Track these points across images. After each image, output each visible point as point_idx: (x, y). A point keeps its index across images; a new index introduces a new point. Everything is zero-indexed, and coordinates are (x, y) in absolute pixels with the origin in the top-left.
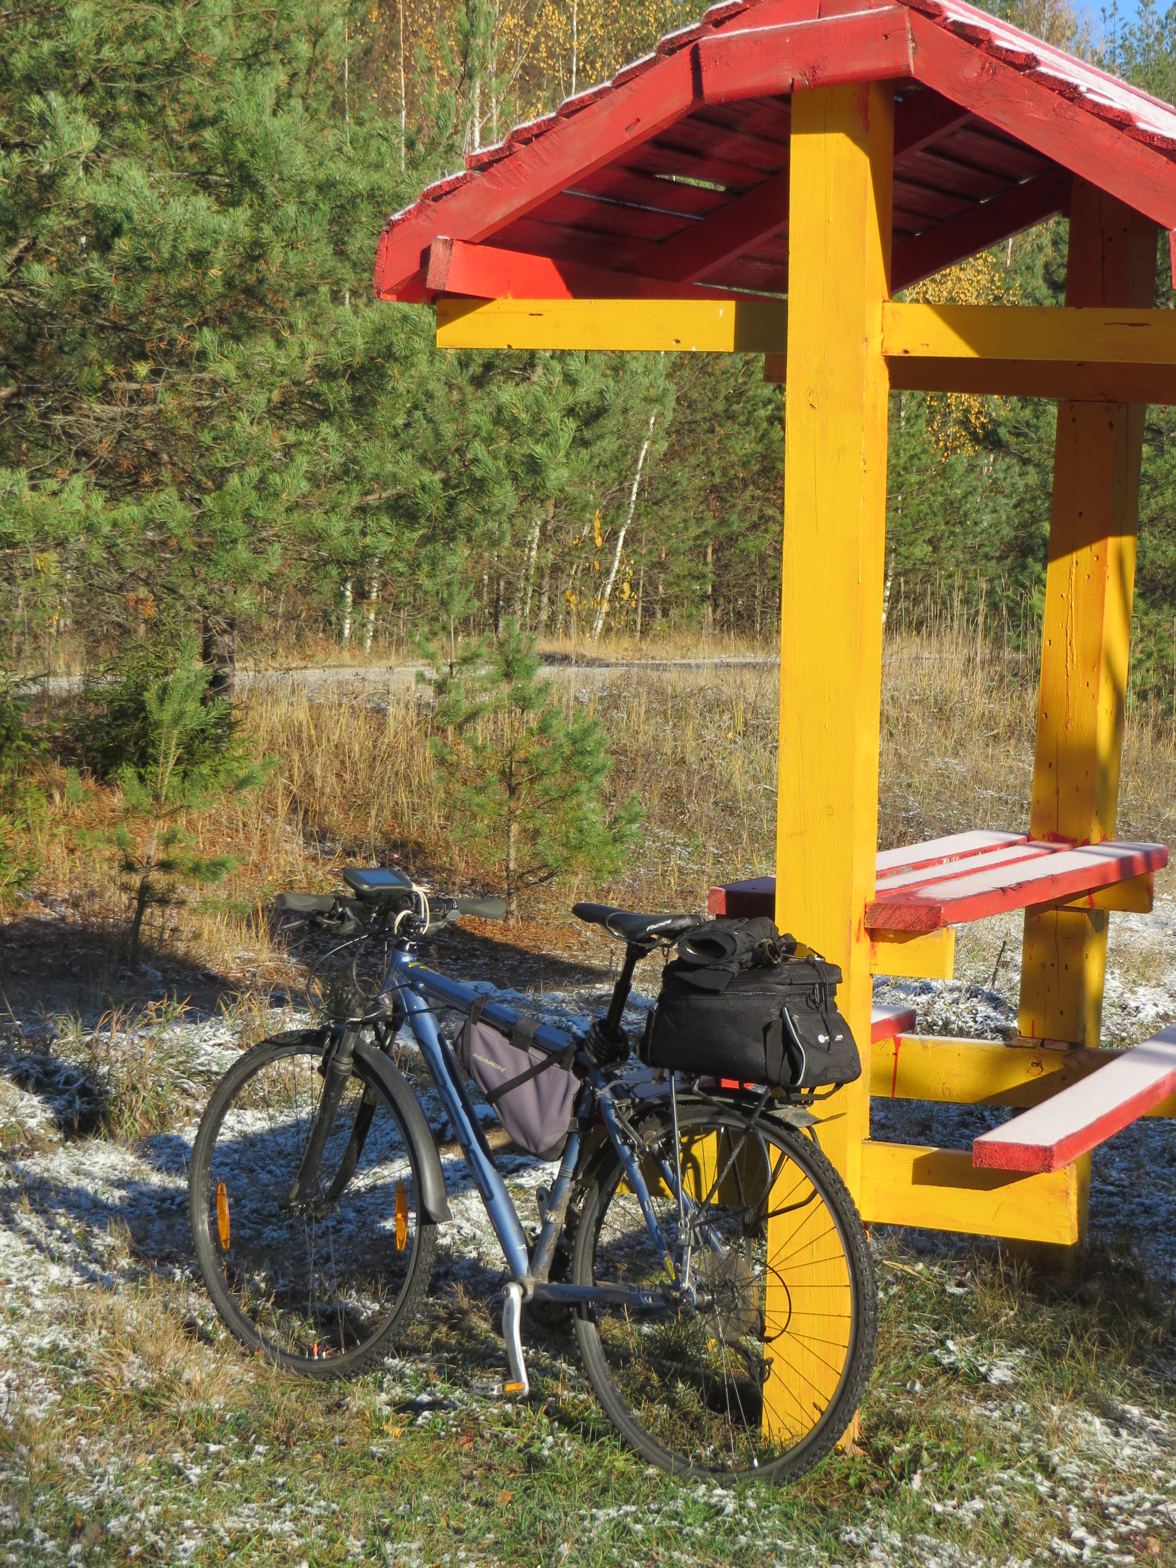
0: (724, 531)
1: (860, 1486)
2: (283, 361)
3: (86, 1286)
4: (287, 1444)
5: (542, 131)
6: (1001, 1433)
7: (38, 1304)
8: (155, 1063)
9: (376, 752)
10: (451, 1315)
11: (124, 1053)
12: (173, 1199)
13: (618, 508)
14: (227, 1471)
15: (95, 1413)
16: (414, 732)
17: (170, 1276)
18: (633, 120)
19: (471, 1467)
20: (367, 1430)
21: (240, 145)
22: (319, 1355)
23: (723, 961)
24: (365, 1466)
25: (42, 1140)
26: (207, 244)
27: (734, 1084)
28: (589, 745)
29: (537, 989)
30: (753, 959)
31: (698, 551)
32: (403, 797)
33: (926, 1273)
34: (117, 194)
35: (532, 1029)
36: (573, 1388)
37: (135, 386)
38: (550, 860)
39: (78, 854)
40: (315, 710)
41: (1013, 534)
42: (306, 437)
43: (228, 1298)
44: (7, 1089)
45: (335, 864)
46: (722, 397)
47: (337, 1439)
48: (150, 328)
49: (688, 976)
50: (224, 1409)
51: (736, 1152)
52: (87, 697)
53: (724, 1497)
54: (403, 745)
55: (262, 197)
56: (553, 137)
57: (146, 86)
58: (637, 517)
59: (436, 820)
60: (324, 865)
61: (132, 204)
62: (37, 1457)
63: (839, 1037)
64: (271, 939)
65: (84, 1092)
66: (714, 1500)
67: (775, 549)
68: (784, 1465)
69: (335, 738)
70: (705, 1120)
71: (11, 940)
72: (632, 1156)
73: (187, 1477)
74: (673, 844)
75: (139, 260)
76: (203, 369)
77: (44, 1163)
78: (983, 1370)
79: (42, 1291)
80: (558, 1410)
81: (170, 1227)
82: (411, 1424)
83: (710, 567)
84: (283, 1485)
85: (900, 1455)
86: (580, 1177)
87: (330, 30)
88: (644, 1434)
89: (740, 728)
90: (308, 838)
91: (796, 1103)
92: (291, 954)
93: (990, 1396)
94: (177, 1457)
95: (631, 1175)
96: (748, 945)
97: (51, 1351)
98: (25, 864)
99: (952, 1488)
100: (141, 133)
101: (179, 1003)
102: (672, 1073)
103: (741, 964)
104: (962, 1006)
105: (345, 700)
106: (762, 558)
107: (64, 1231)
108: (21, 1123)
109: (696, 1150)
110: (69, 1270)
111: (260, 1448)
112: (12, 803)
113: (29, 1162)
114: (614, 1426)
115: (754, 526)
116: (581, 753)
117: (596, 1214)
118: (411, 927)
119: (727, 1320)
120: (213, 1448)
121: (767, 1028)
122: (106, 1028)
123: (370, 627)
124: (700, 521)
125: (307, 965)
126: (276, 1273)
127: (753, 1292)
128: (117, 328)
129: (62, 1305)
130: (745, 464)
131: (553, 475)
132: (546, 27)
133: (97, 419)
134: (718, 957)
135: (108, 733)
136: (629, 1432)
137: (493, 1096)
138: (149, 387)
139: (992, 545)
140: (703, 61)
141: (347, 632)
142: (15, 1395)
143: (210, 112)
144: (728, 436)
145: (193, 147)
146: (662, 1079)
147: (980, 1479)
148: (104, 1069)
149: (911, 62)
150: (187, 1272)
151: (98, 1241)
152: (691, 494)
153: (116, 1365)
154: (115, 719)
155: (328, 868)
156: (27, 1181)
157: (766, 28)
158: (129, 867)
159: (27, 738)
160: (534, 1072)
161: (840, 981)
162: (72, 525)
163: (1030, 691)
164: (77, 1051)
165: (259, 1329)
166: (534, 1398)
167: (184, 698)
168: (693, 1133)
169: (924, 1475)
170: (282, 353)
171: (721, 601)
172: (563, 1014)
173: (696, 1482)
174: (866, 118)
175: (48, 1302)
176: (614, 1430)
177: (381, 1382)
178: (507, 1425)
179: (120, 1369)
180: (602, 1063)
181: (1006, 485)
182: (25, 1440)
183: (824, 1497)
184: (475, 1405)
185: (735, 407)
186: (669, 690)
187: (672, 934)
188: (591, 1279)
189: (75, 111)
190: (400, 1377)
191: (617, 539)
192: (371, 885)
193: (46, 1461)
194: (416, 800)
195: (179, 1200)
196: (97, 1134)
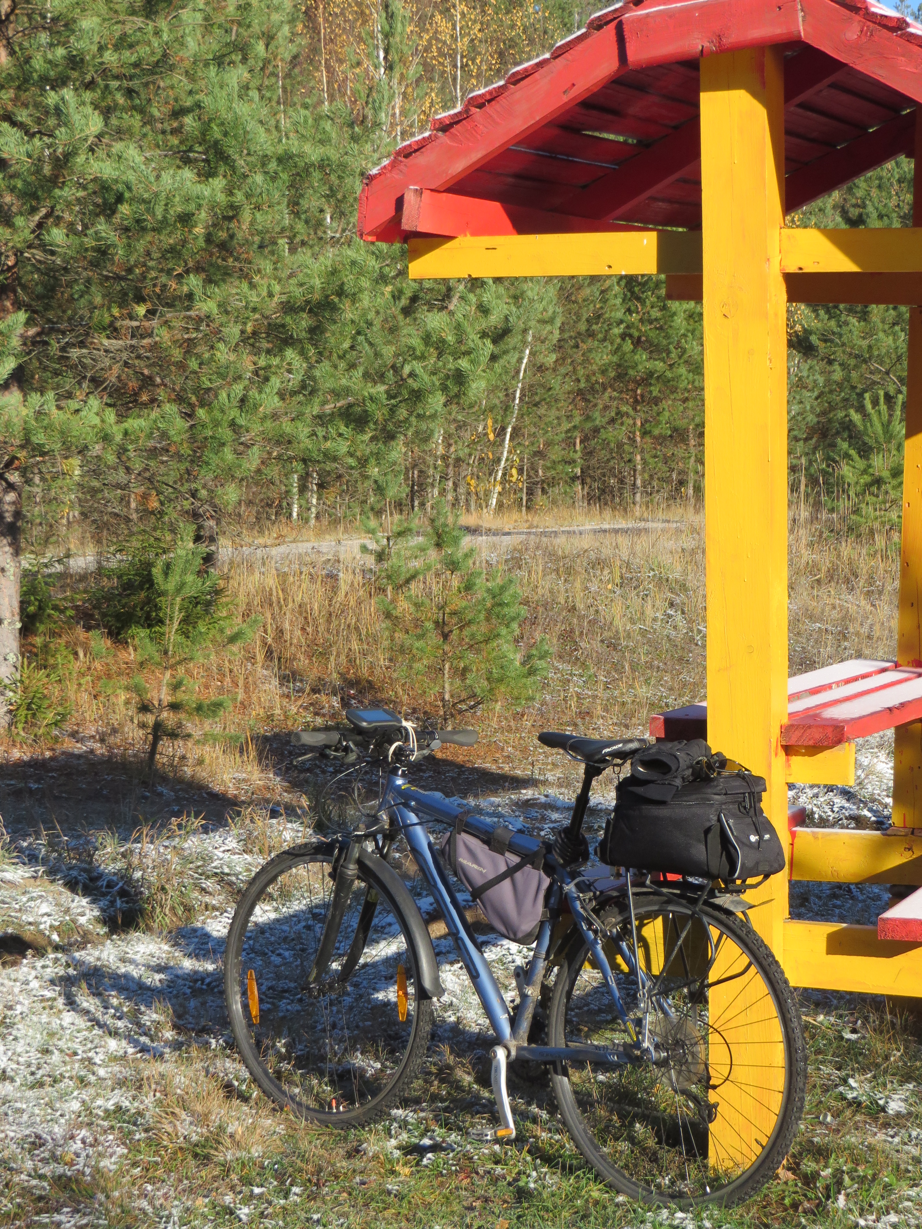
0: (589, 425)
1: (795, 1206)
2: (255, 299)
3: (139, 1055)
4: (317, 1185)
5: (493, 97)
6: (904, 1157)
7: (102, 1072)
8: (178, 868)
9: (332, 609)
10: (441, 1071)
11: (154, 861)
12: (203, 980)
13: (506, 410)
14: (270, 1210)
15: (157, 1163)
16: (361, 593)
17: (206, 1045)
18: (569, 85)
19: (471, 1199)
20: (382, 1170)
21: (215, 128)
22: (337, 1108)
23: (668, 777)
24: (384, 1202)
25: (91, 934)
26: (192, 207)
27: (678, 878)
28: (506, 598)
29: (476, 796)
30: (693, 774)
31: (569, 442)
32: (355, 645)
33: (826, 1023)
34: (118, 169)
35: (507, 837)
36: (550, 1130)
37: (135, 324)
38: (478, 691)
39: (101, 699)
40: (282, 577)
41: (815, 420)
42: (275, 361)
43: (259, 1063)
44: (61, 893)
45: (304, 700)
46: (584, 319)
47: (358, 1179)
48: (145, 278)
49: (640, 790)
50: (263, 1157)
51: (684, 935)
52: (100, 571)
53: (684, 1219)
54: (352, 603)
55: (233, 169)
56: (503, 101)
57: (135, 84)
58: (521, 416)
59: (382, 662)
60: (295, 701)
61: (131, 177)
62: (113, 1203)
63: (767, 837)
64: (260, 762)
65: (123, 893)
66: (676, 1222)
67: (629, 438)
68: (733, 1191)
69: (298, 599)
70: (656, 908)
71: (52, 770)
72: (596, 939)
73: (238, 1216)
74: (571, 675)
75: (138, 221)
76: (189, 309)
77: (97, 953)
78: (881, 1102)
79: (103, 1061)
80: (538, 1149)
81: (203, 1004)
82: (417, 1164)
83: (579, 454)
84: (318, 1221)
85: (825, 1178)
86: (552, 957)
87: (279, 34)
88: (613, 1168)
89: (618, 580)
90: (284, 679)
91: (731, 892)
92: (275, 774)
93: (889, 1125)
94: (228, 1199)
95: (595, 954)
96: (688, 763)
97: (115, 1112)
98: (60, 709)
99: (871, 1205)
100: (135, 121)
101: (196, 817)
102: (627, 870)
103: (683, 778)
104: (822, 799)
105: (304, 569)
106: (620, 445)
107: (117, 1009)
108: (74, 921)
109: (646, 932)
110: (124, 1043)
111: (296, 1190)
112: (46, 660)
113: (83, 953)
114: (587, 1162)
115: (612, 421)
116: (500, 605)
117: (566, 988)
118: (402, 755)
119: (679, 1073)
120: (257, 1190)
121: (707, 831)
122: (137, 840)
123: (313, 510)
124: (569, 417)
125: (289, 782)
126: (294, 1040)
127: (701, 1048)
128: (118, 278)
129: (121, 1072)
130: (603, 372)
131: (474, 385)
132: (436, 32)
133: (106, 351)
134: (665, 774)
135: (119, 601)
136: (600, 1166)
137: (478, 893)
138: (147, 324)
139: (800, 429)
140: (627, 34)
141: (295, 514)
142: (90, 1151)
143: (188, 102)
144: (590, 350)
145: (174, 132)
146: (618, 875)
147: (893, 1197)
148: (138, 875)
149: (801, 28)
150: (221, 1041)
151: (146, 1018)
152: (562, 397)
153: (171, 1122)
154: (125, 590)
155: (299, 703)
156: (84, 969)
157: (679, 5)
158: (144, 708)
159: (55, 608)
160: (510, 872)
161: (765, 790)
162: (91, 437)
163: (844, 544)
164: (114, 860)
165: (285, 1087)
166: (520, 1140)
167: (184, 572)
168: (644, 918)
169: (847, 1195)
170: (254, 292)
171: (588, 480)
172: (499, 816)
173: (659, 1207)
174: (763, 77)
175: (109, 1070)
176: (587, 1165)
177: (389, 1130)
178: (497, 1163)
179: (175, 1126)
180: (567, 863)
181: (809, 382)
182: (104, 1190)
183: (766, 1216)
184: (469, 1147)
185: (594, 327)
186: (560, 553)
187: (623, 755)
188: (563, 1041)
189: (83, 103)
190: (404, 1125)
191: (505, 434)
192: (369, 722)
193: (121, 1206)
194: (365, 647)
195: (208, 980)
196: (137, 928)
